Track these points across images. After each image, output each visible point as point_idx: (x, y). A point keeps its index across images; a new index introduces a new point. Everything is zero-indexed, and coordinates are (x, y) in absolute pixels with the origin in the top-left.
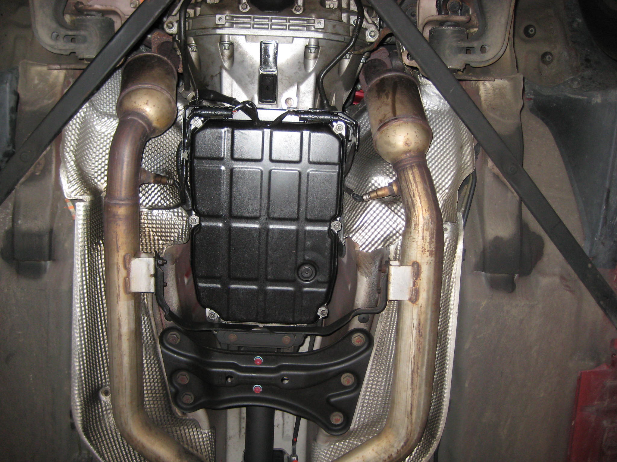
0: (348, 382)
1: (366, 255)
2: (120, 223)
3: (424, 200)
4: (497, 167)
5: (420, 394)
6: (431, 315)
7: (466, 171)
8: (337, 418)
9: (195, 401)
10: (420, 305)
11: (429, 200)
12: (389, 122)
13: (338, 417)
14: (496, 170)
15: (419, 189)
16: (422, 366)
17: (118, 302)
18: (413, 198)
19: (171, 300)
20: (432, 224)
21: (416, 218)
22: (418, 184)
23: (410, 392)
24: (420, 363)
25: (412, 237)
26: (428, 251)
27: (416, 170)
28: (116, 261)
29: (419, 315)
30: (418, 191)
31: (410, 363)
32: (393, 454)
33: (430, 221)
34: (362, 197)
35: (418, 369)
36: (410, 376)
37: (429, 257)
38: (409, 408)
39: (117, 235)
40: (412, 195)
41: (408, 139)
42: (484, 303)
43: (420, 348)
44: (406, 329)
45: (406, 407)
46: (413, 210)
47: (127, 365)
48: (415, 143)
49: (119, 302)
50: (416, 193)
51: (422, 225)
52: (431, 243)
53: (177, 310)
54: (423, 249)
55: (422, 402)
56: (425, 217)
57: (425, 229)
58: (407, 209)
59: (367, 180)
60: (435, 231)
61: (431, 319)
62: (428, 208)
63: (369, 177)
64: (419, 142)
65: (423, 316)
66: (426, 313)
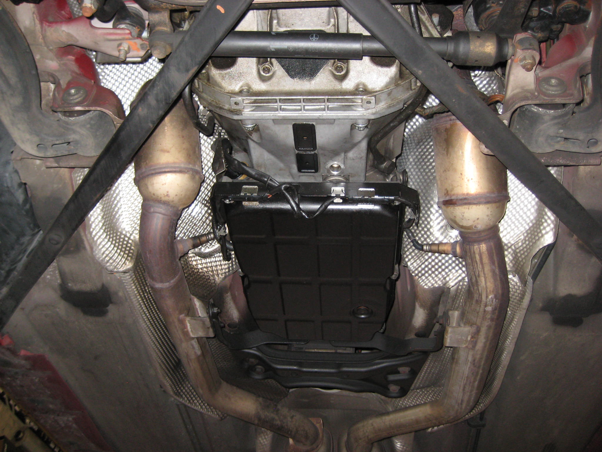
0: (405, 372)
1: (425, 290)
3: (490, 282)
5: (471, 395)
10: (476, 350)
11: (495, 281)
18: (477, 277)
20: (496, 301)
21: (479, 295)
22: (485, 265)
23: (461, 394)
24: (472, 380)
26: (489, 319)
27: (484, 251)
28: (171, 320)
29: (474, 355)
30: (484, 272)
31: (463, 380)
34: (422, 246)
35: (470, 383)
36: (462, 386)
37: (490, 322)
38: (460, 402)
39: (167, 306)
41: (478, 224)
42: (545, 335)
43: (473, 373)
44: (461, 361)
45: (457, 401)
46: (476, 287)
48: (486, 226)
49: (183, 343)
50: (481, 274)
51: (485, 302)
54: (484, 317)
56: (490, 297)
57: (487, 305)
58: (470, 283)
60: (498, 305)
62: (494, 288)
64: (491, 223)
65: (478, 356)
66: (482, 354)
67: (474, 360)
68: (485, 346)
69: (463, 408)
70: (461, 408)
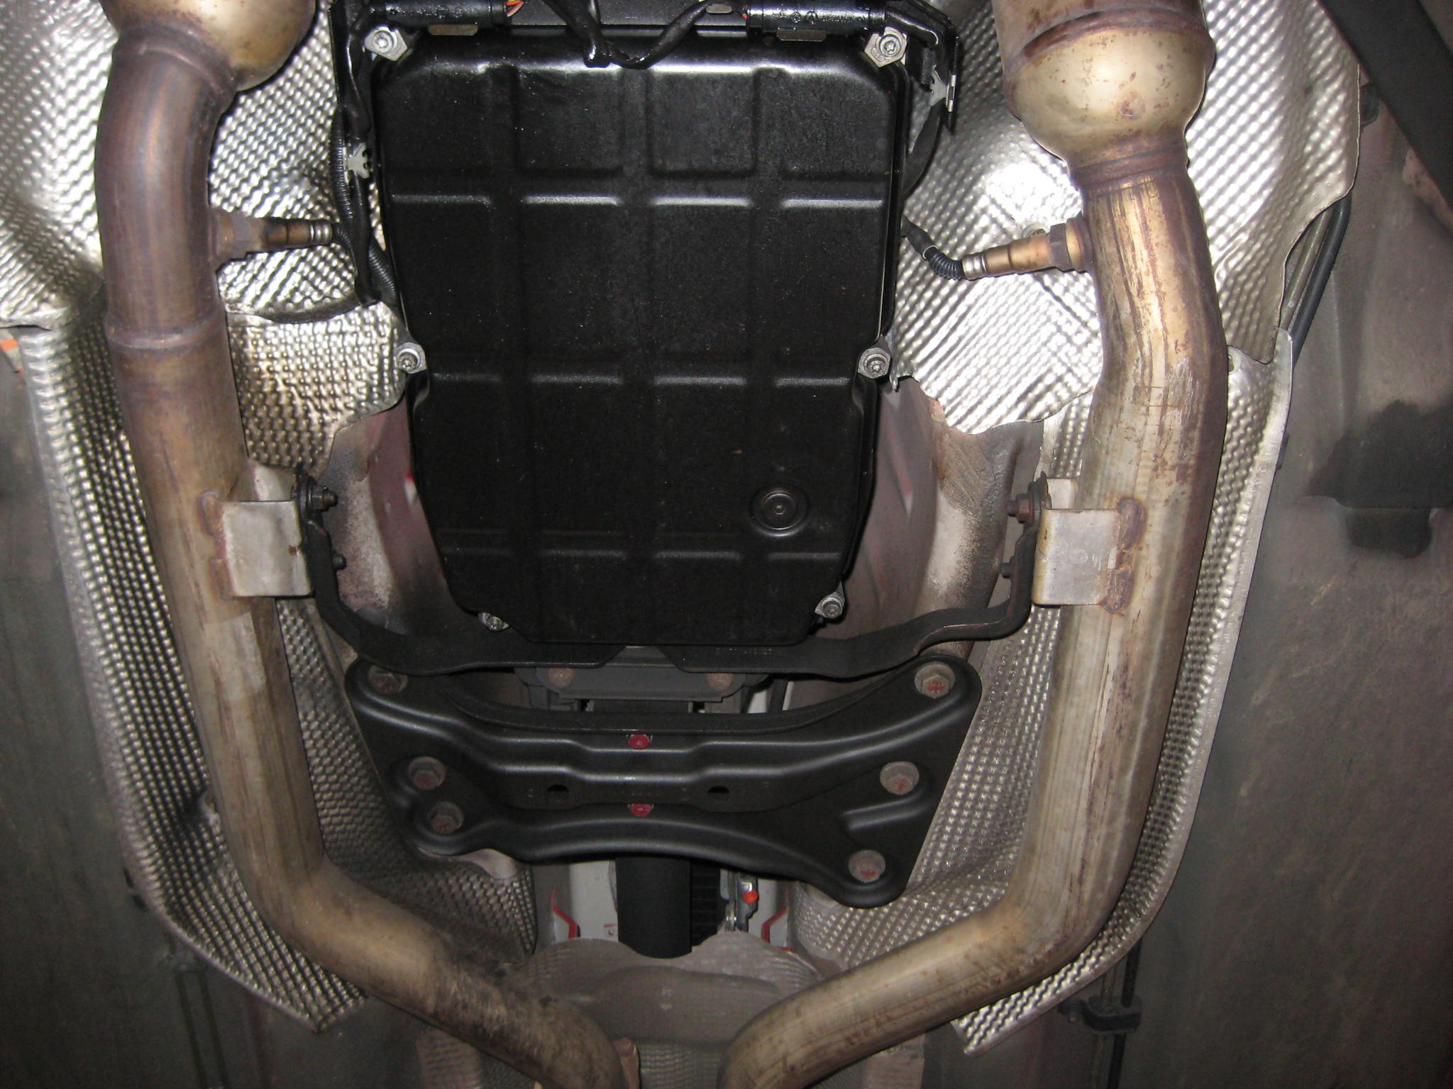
0: (901, 786)
1: (966, 443)
2: (166, 405)
3: (1175, 310)
4: (1432, 175)
5: (1110, 836)
6: (1164, 643)
7: (1320, 189)
8: (867, 866)
9: (467, 824)
10: (1133, 616)
11: (1189, 305)
12: (1067, 24)
13: (869, 867)
14: (1429, 188)
15: (1160, 271)
16: (1123, 770)
17: (201, 625)
18: (1136, 299)
19: (366, 579)
20: (1194, 386)
21: (1144, 367)
22: (1157, 250)
23: (1081, 832)
24: (1117, 763)
25: (1124, 425)
26: (1173, 468)
27: (1152, 201)
28: (173, 514)
29: (1124, 643)
30: (1155, 277)
31: (1089, 763)
32: (1022, 968)
33: (1190, 379)
34: (959, 264)
35: (1111, 777)
36: (1085, 794)
37: (1175, 484)
38: (1076, 869)
39: (163, 442)
40: (1134, 291)
41: (1134, 95)
42: (1324, 590)
43: (1121, 728)
44: (1084, 678)
45: (1067, 865)
46: (1132, 339)
47: (258, 779)
48: (1158, 106)
49: (206, 626)
50: (1149, 285)
51: (1161, 391)
52: (1185, 442)
53: (390, 602)
54: (1159, 461)
55: (1115, 854)
56: (1176, 367)
57: (1169, 403)
58: (1112, 332)
59: (975, 182)
60: (1201, 408)
61: (1163, 651)
62: (1187, 334)
63: (982, 172)
64: (1171, 101)
65: (1138, 648)
66: (1149, 638)
67: (1125, 668)
68: (1158, 601)
69: (1086, 897)
70: (1079, 900)
